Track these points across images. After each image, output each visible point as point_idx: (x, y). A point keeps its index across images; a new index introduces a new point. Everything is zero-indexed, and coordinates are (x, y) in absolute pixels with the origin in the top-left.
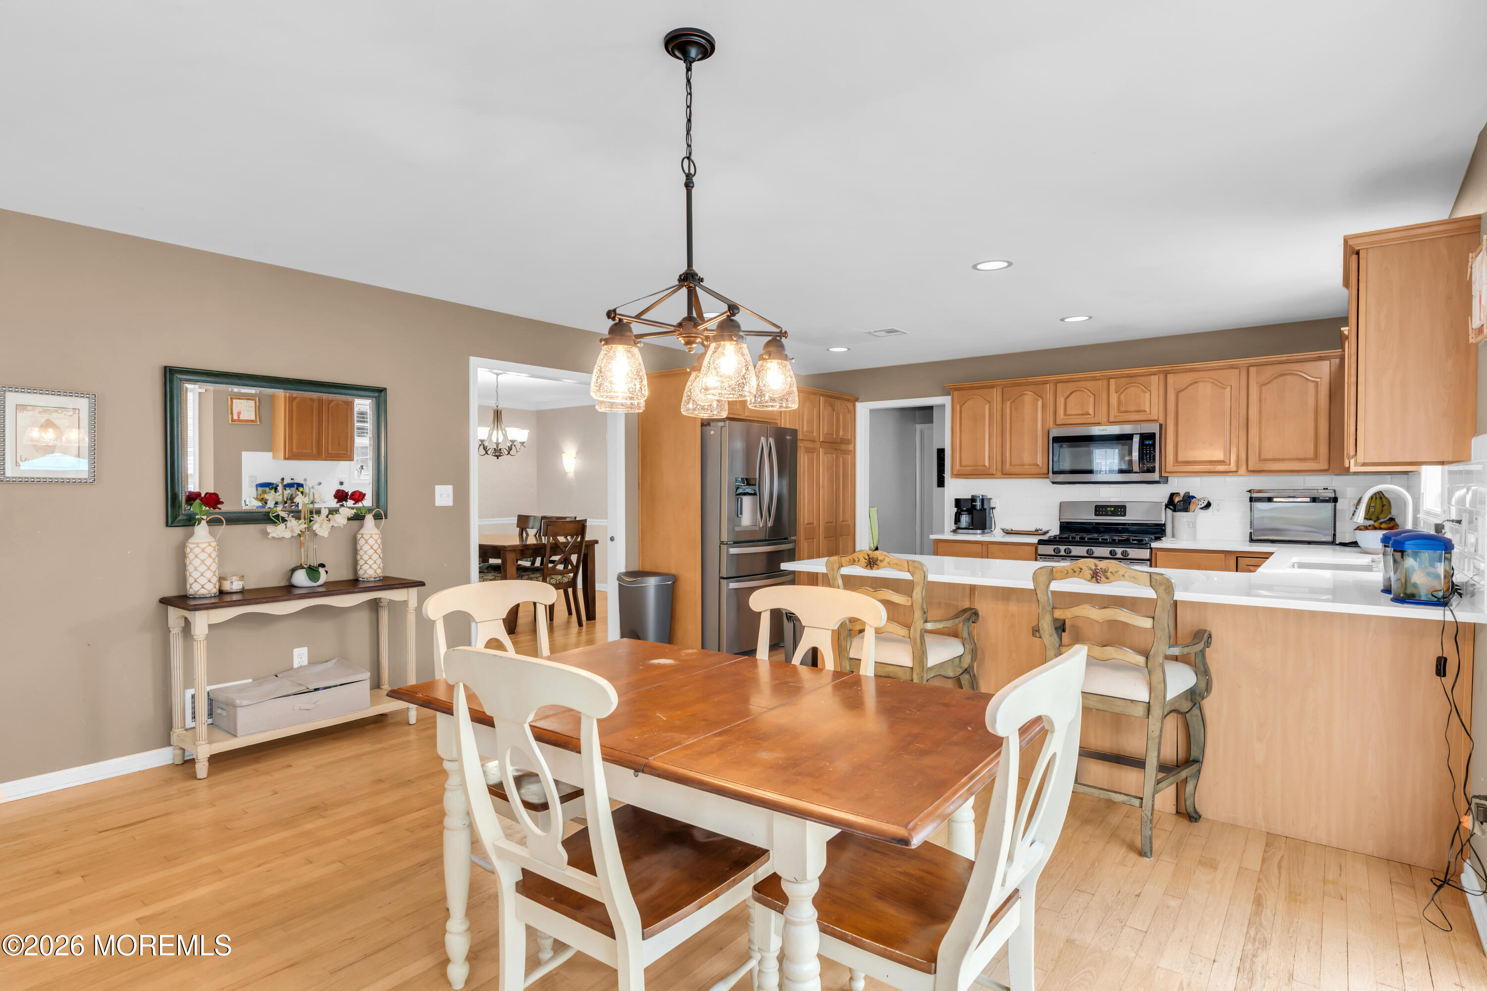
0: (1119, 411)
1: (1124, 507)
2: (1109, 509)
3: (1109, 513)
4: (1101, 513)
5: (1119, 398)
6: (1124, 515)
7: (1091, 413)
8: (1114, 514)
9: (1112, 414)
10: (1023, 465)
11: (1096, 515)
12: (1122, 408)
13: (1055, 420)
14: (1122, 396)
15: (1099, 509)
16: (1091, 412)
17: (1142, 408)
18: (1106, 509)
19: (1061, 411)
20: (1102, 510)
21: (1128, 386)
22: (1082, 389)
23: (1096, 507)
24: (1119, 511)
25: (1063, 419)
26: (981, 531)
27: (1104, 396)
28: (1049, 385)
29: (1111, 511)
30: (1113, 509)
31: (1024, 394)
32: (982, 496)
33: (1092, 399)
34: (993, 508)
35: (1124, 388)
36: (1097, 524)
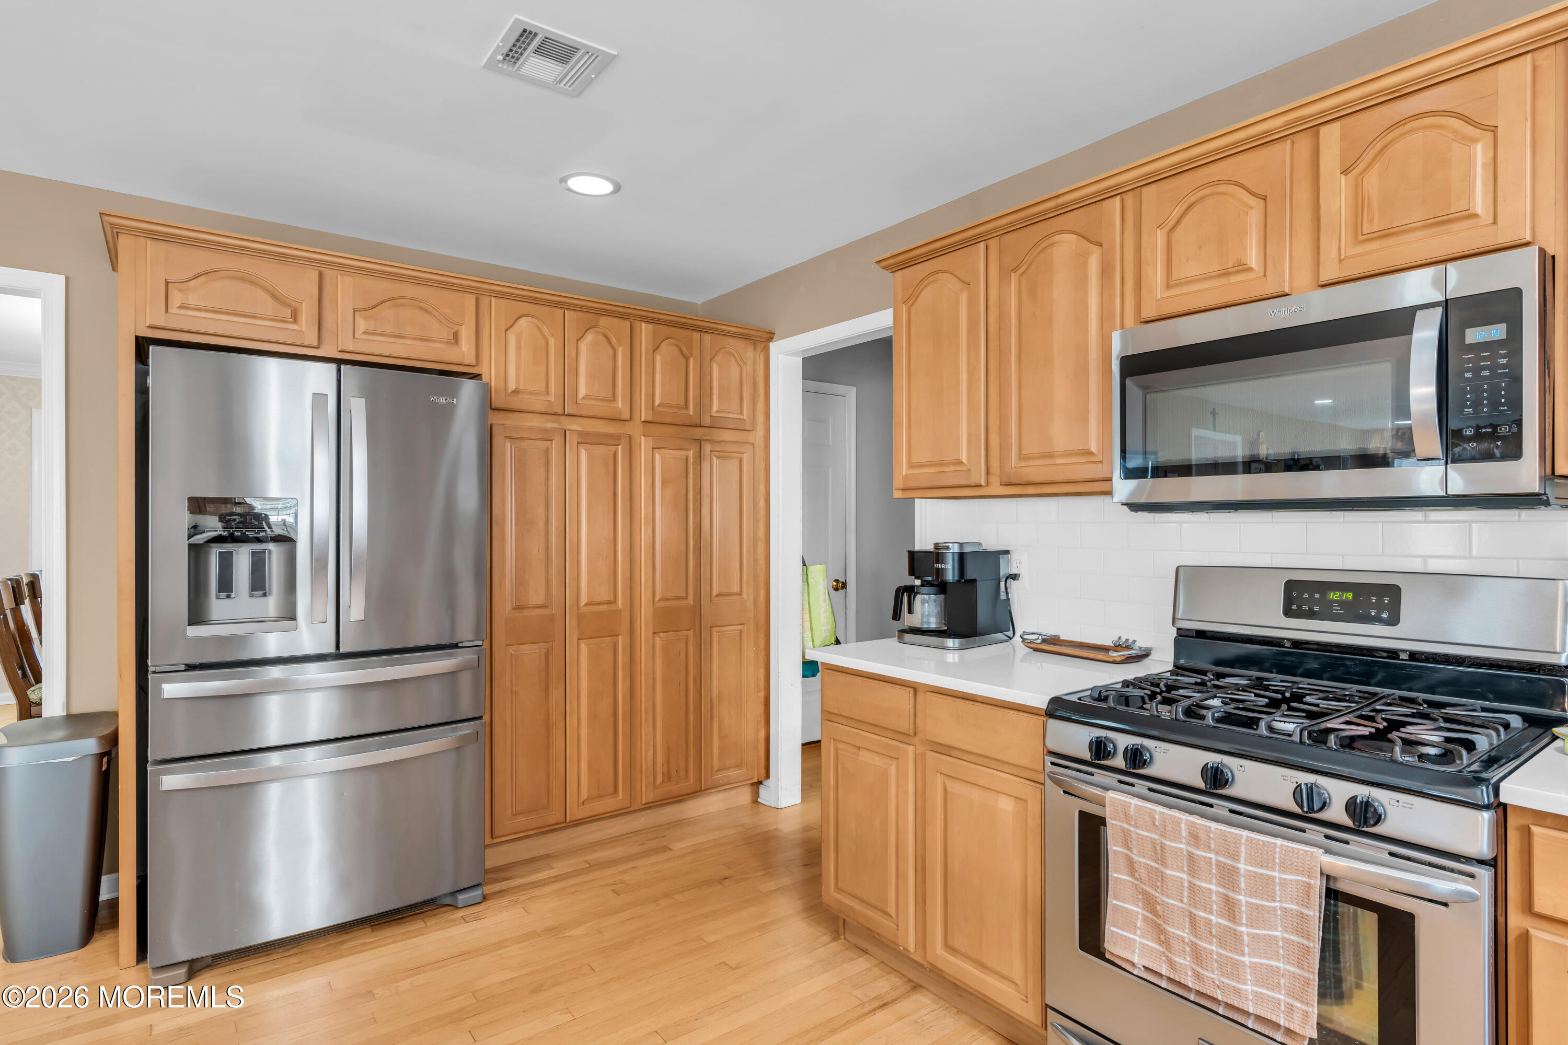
0: (1359, 236)
1: (1394, 592)
2: (1334, 596)
3: (1337, 609)
4: (1305, 608)
5: (1357, 188)
6: (1394, 620)
7: (1253, 265)
8: (1355, 614)
9: (1329, 251)
10: (1050, 455)
11: (1288, 613)
12: (1371, 221)
13: (1138, 308)
14: (1372, 181)
15: (1300, 594)
16: (1253, 259)
17: (1457, 206)
18: (1324, 594)
19: (1156, 276)
20: (1312, 599)
21: (1391, 136)
22: (1222, 188)
23: (1290, 586)
24: (1374, 606)
25: (1162, 299)
26: (957, 640)
27: (1303, 195)
28: (1123, 201)
29: (1341, 603)
30: (1350, 596)
31: (1052, 244)
32: (961, 545)
33: (1254, 219)
34: (1015, 577)
35: (1378, 146)
36: (1296, 644)
